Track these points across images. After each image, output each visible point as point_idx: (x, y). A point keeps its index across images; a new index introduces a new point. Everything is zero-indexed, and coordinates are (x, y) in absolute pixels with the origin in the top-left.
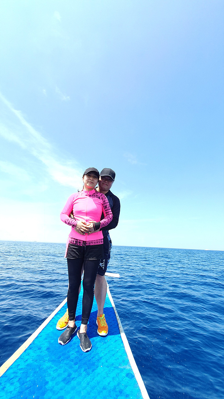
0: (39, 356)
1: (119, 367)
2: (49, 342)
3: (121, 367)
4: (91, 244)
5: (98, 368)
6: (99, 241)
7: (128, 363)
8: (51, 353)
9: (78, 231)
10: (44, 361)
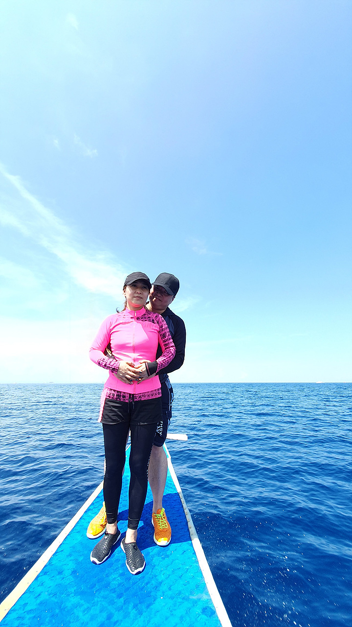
0: (59, 585)
1: (191, 597)
2: (76, 560)
3: (194, 597)
4: (143, 399)
5: (156, 602)
6: (155, 392)
7: (204, 588)
8: (79, 579)
9: (121, 378)
10: (68, 595)
